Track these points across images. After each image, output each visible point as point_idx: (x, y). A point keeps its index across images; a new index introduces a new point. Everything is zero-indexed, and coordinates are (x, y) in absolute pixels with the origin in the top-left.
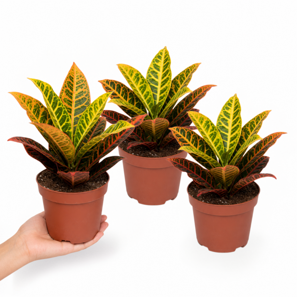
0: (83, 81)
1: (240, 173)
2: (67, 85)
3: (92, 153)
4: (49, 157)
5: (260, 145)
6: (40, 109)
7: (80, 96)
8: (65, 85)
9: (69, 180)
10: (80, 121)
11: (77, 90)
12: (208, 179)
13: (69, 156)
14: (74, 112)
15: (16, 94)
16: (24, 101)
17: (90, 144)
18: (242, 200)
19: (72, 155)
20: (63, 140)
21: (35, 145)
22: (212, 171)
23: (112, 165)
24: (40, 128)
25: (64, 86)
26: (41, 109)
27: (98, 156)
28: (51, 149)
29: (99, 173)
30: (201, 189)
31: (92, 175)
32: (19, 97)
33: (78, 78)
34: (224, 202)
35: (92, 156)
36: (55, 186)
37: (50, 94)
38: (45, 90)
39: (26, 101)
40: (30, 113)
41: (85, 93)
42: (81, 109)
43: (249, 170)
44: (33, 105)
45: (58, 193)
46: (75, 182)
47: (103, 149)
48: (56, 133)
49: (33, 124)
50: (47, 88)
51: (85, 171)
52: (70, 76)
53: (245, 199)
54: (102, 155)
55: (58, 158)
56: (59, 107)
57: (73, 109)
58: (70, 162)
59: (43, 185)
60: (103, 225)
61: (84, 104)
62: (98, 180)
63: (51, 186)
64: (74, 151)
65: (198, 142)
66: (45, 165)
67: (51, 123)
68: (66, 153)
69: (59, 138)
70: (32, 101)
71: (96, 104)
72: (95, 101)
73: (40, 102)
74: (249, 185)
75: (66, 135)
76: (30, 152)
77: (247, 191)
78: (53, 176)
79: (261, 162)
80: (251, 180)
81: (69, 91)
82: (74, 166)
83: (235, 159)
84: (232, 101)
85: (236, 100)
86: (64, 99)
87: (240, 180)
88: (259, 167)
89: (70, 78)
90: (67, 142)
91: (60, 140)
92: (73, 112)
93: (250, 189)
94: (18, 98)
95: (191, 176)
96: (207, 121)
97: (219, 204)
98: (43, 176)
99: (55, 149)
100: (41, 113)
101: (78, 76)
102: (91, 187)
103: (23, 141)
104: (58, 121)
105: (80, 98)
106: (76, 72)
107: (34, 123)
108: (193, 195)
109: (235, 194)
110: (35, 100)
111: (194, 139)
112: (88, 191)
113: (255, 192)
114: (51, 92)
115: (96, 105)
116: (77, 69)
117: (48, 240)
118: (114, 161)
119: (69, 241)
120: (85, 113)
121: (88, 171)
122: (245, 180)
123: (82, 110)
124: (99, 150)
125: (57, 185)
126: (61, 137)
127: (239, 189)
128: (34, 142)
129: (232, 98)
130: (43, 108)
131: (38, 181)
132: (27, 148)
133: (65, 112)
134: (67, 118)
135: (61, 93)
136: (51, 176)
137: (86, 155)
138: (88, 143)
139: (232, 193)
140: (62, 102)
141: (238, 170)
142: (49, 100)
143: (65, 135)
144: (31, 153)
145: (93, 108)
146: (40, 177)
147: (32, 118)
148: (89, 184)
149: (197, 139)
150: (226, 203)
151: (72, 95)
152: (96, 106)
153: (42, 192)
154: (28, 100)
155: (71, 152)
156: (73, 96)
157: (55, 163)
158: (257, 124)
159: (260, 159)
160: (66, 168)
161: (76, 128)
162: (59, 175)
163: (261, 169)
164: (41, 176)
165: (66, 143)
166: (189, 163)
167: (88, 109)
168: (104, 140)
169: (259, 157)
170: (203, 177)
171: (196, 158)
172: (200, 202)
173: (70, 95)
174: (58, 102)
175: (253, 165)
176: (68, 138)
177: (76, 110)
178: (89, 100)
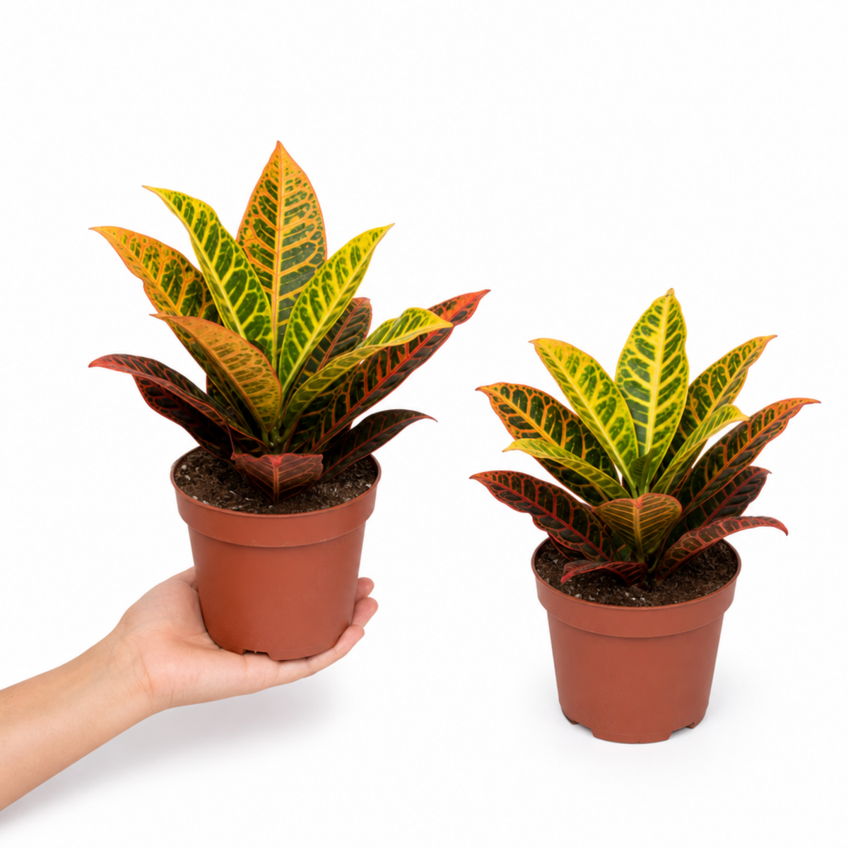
0: (305, 194)
1: (683, 514)
2: (259, 208)
3: (330, 400)
4: (207, 413)
5: (739, 436)
6: (181, 275)
7: (297, 237)
8: (254, 208)
9: (264, 477)
10: (297, 309)
11: (287, 221)
12: (591, 532)
13: (265, 411)
14: (279, 285)
15: (114, 234)
16: (137, 253)
17: (324, 375)
18: (688, 592)
19: (273, 406)
20: (248, 363)
21: (168, 378)
22: (602, 510)
23: (387, 435)
24: (182, 329)
25: (251, 209)
26: (184, 275)
27: (348, 409)
28: (214, 391)
29: (352, 457)
30: (573, 561)
31: (332, 463)
32: (123, 241)
33: (291, 188)
34: (638, 598)
35: (329, 410)
36: (226, 495)
37: (210, 232)
38: (197, 222)
39: (143, 253)
40: (153, 287)
41: (312, 229)
42: (300, 275)
43: (708, 507)
44: (161, 264)
45: (233, 515)
46: (281, 484)
47: (362, 388)
48: (227, 344)
49: (163, 319)
50: (202, 215)
51: (311, 453)
52: (269, 182)
53: (697, 591)
54: (358, 408)
55: (234, 416)
56: (237, 269)
57: (277, 275)
58: (268, 426)
59: (190, 492)
60: (362, 606)
61: (306, 262)
62: (348, 479)
63: (214, 494)
64: (279, 394)
65: (565, 426)
66: (196, 435)
67: (213, 316)
68: (257, 400)
69: (236, 359)
70: (159, 253)
71: (342, 261)
72: (340, 253)
73: (183, 255)
74: (708, 551)
75: (256, 351)
76: (154, 399)
77: (704, 566)
78: (219, 467)
79: (744, 485)
80: (716, 536)
81: (266, 225)
82: (278, 440)
83: (670, 475)
84: (661, 311)
85: (672, 306)
86: (250, 246)
87: (684, 535)
88: (738, 498)
89: (268, 187)
90: (260, 370)
91: (240, 364)
92: (277, 285)
93: (711, 561)
94: (118, 245)
95: (542, 525)
96: (589, 366)
97: (622, 603)
98: (191, 468)
99: (224, 390)
100: (185, 287)
101: (291, 181)
102: (328, 499)
103: (132, 367)
104: (233, 310)
105: (297, 244)
106: (283, 169)
107: (164, 315)
108: (548, 579)
109: (670, 576)
110: (168, 251)
111: (552, 419)
112: (320, 509)
113: (725, 571)
114: (214, 228)
115: (341, 263)
116: (287, 162)
117: (205, 648)
118: (394, 425)
119: (265, 654)
120: (311, 286)
121: (319, 454)
122: (697, 536)
123: (303, 279)
124: (350, 393)
125: (231, 492)
126: (241, 355)
127: (679, 560)
128: (165, 369)
129: (662, 302)
130: (189, 273)
131: (175, 481)
132: (145, 387)
133: (253, 284)
134: (259, 301)
135: (243, 231)
136: (214, 466)
137: (313, 406)
138: (320, 374)
139: (661, 572)
140: (243, 256)
141: (679, 507)
142: (209, 250)
143: (252, 349)
144: (156, 401)
145: (333, 272)
146: (183, 470)
147: (159, 301)
148: (321, 490)
149: (561, 420)
150: (642, 602)
151: (274, 236)
152: (342, 266)
153: (187, 513)
154: (147, 250)
155: (270, 398)
156: (276, 239)
157: (224, 429)
158: (731, 375)
159: (741, 475)
160: (255, 445)
161: (284, 331)
162: (236, 465)
163: (743, 503)
164: (184, 467)
165: (257, 373)
166: (537, 487)
167: (319, 275)
168: (365, 365)
169: (738, 469)
170: (579, 526)
171: (559, 474)
172: (569, 598)
173: (267, 235)
174: (235, 255)
175: (720, 492)
176: (261, 358)
177: (284, 279)
178: (323, 250)
